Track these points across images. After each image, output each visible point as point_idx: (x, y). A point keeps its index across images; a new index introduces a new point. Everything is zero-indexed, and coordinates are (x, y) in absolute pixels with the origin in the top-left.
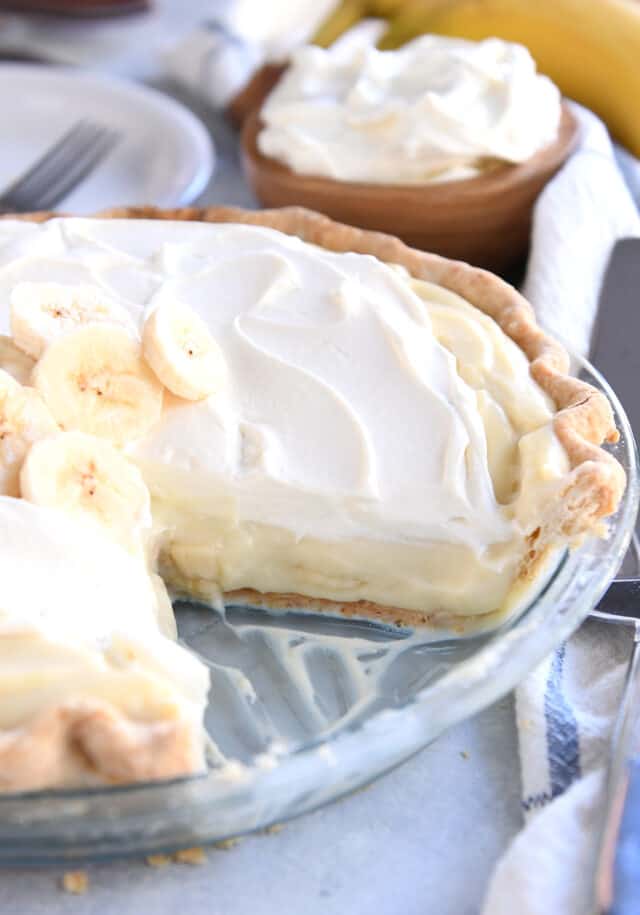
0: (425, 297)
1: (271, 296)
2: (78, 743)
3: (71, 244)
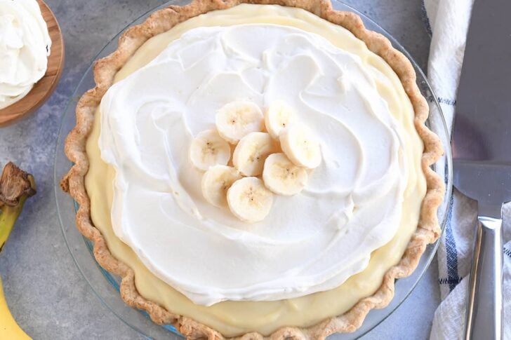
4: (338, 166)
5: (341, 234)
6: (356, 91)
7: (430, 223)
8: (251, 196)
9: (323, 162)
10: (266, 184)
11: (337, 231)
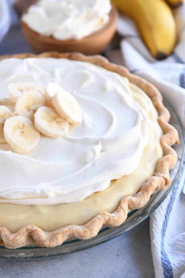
0: (132, 89)
1: (85, 85)
2: (31, 236)
3: (30, 68)
4: (94, 126)
5: (89, 165)
6: (115, 91)
7: (162, 172)
8: (22, 130)
9: (83, 122)
10: (36, 125)
11: (85, 163)
